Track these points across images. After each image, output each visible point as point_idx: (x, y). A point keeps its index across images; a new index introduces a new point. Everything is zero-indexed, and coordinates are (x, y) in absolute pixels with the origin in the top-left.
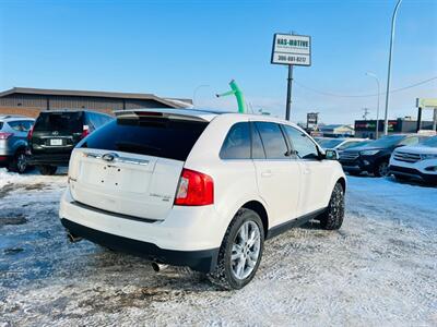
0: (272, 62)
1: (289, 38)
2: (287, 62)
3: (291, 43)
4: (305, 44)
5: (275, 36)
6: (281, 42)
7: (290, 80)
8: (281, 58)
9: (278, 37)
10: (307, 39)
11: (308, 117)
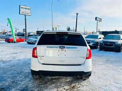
0: (20, 14)
1: (24, 7)
2: (24, 14)
3: (25, 8)
4: (29, 9)
5: (20, 6)
6: (22, 8)
7: (25, 19)
8: (22, 13)
9: (21, 6)
10: (29, 8)
11: (23, 30)
